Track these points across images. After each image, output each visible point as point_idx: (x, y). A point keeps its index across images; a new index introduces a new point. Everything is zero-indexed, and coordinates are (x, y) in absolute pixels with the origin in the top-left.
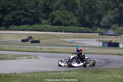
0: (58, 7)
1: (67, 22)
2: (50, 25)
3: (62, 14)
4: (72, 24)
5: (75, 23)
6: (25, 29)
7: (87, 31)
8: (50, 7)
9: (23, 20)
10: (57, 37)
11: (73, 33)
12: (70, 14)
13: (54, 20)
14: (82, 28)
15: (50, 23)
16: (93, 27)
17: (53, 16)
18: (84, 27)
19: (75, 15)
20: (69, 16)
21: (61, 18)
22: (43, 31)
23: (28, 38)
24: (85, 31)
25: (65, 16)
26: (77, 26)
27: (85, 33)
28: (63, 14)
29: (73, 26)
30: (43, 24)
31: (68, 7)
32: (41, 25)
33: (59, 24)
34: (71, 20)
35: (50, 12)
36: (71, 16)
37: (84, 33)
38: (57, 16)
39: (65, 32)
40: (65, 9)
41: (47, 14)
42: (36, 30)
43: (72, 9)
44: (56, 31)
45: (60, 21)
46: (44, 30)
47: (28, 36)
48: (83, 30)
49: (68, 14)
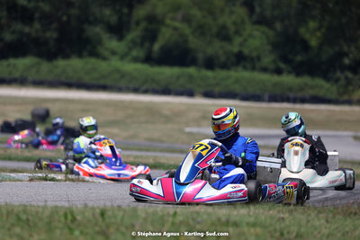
1: (216, 48)
2: (136, 60)
3: (196, 13)
4: (240, 60)
5: (255, 54)
6: (17, 75)
7: (312, 92)
9: (8, 37)
10: (168, 119)
11: (245, 98)
12: (232, 12)
13: (154, 39)
14: (288, 79)
15: (134, 53)
16: (338, 74)
17: (152, 19)
18: (298, 74)
19: (255, 17)
20: (227, 20)
21: (187, 30)
22: (104, 88)
23: (34, 115)
24: (300, 95)
26: (265, 70)
28: (200, 9)
29: (245, 68)
30: (106, 53)
32: (93, 60)
33: (178, 56)
34: (238, 40)
36: (235, 23)
37: (294, 101)
38: (173, 19)
39: (208, 95)
41: (125, 10)
42: (69, 85)
45: (186, 41)
46: (108, 82)
47: (30, 108)
48: (290, 89)
49: (222, 11)
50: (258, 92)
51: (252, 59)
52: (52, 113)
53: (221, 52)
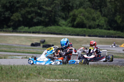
0: (81, 5)
1: (92, 23)
2: (70, 27)
3: (86, 14)
4: (98, 26)
5: (102, 25)
6: (38, 31)
7: (118, 35)
8: (70, 4)
9: (35, 20)
10: (78, 42)
11: (100, 37)
12: (96, 13)
13: (75, 21)
14: (112, 32)
15: (69, 25)
17: (74, 15)
18: (114, 30)
19: (102, 15)
20: (95, 15)
21: (84, 19)
24: (115, 36)
25: (90, 16)
26: (105, 29)
27: (116, 37)
28: (88, 13)
29: (100, 29)
30: (62, 25)
31: (93, 5)
32: (58, 27)
33: (81, 25)
34: (98, 21)
35: (71, 11)
36: (97, 16)
37: (113, 37)
38: (80, 15)
39: (89, 36)
40: (90, 7)
41: (67, 13)
42: (51, 33)
43: (99, 7)
44: (78, 35)
45: (83, 21)
46: (62, 33)
48: (112, 34)
49: (93, 13)
50: (103, 35)
51: (102, 26)
52: (46, 41)
53: (93, 24)
